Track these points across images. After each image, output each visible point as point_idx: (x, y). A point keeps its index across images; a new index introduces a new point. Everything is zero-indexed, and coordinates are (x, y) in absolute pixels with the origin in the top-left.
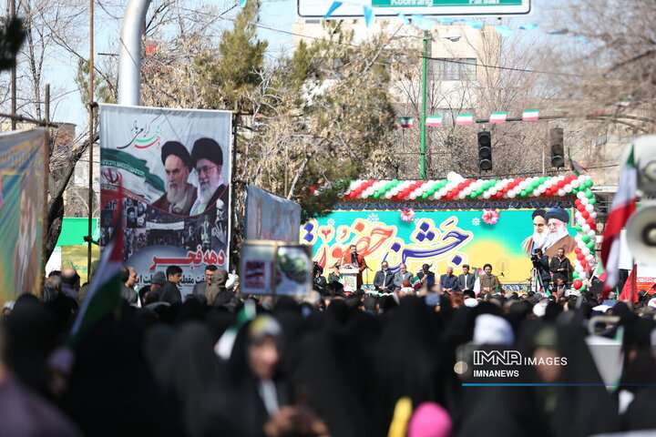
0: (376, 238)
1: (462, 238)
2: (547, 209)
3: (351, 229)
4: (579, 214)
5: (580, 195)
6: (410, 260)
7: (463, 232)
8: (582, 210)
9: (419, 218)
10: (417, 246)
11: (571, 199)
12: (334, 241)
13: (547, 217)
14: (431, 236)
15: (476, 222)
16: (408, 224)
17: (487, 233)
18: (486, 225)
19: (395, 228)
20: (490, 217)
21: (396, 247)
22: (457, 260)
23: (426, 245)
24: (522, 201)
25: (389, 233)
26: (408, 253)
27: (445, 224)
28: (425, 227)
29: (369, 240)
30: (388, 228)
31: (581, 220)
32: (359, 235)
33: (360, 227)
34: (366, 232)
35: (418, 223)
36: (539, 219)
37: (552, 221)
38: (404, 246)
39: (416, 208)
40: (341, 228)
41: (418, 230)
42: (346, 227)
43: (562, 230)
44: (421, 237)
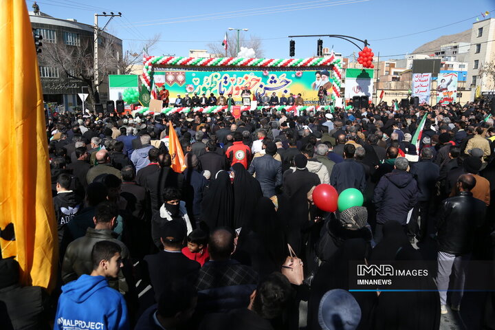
0: (253, 82)
1: (288, 82)
2: (321, 71)
3: (243, 79)
4: (335, 73)
5: (336, 65)
6: (267, 91)
7: (288, 80)
8: (336, 71)
9: (271, 74)
10: (269, 85)
11: (332, 67)
12: (236, 84)
13: (321, 74)
14: (275, 82)
15: (293, 76)
16: (266, 77)
17: (298, 80)
18: (297, 77)
19: (260, 78)
20: (299, 74)
21: (261, 86)
22: (286, 91)
23: (273, 85)
24: (312, 67)
25: (258, 80)
26: (266, 89)
27: (282, 76)
28: (273, 78)
29: (250, 83)
30: (258, 78)
31: (336, 75)
32: (246, 81)
33: (247, 78)
34: (249, 80)
35: (270, 76)
36: (318, 75)
37: (323, 76)
38: (264, 86)
39: (269, 70)
40: (239, 78)
41: (270, 79)
42: (241, 78)
43: (327, 80)
44: (271, 82)
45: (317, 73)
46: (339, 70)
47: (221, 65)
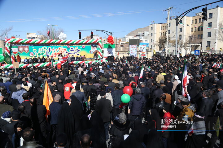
0: (63, 51)
1: (79, 50)
2: (93, 45)
3: (58, 49)
4: (99, 46)
5: (99, 43)
7: (79, 49)
8: (100, 45)
9: (71, 47)
10: (70, 52)
11: (98, 43)
12: (55, 52)
13: (93, 47)
14: (73, 50)
15: (81, 47)
16: (69, 48)
17: (83, 50)
18: (83, 48)
19: (66, 49)
20: (84, 47)
21: (67, 52)
23: (72, 52)
24: (89, 44)
25: (65, 50)
27: (76, 48)
28: (72, 49)
29: (61, 51)
30: (65, 49)
31: (100, 47)
32: (59, 50)
33: (60, 49)
34: (61, 50)
35: (71, 48)
36: (92, 47)
37: (94, 47)
38: (68, 52)
39: (70, 45)
40: (56, 49)
41: (71, 49)
43: (96, 49)
44: (71, 50)
45: (91, 46)
46: (101, 45)
47: (47, 43)
